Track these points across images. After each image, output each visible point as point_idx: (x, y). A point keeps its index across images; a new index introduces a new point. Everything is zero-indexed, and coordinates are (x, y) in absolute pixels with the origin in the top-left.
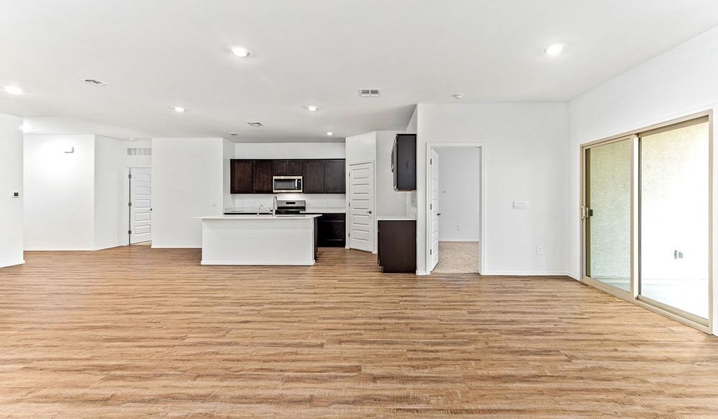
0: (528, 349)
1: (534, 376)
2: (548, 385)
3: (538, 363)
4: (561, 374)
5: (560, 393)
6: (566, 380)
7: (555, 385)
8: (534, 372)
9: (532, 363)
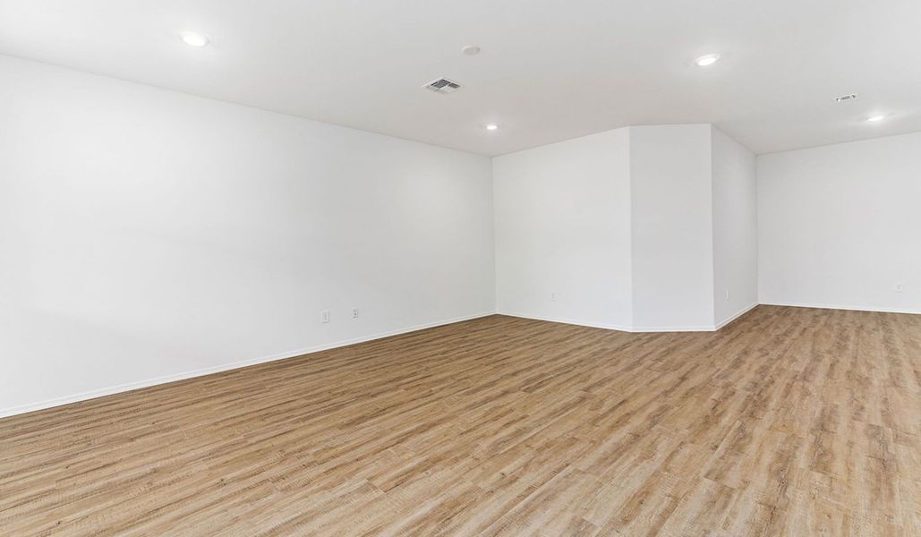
0: (424, 474)
1: (403, 441)
2: (388, 438)
3: (405, 457)
4: (378, 455)
5: (378, 435)
6: (372, 451)
7: (382, 441)
8: (405, 445)
9: (410, 455)
